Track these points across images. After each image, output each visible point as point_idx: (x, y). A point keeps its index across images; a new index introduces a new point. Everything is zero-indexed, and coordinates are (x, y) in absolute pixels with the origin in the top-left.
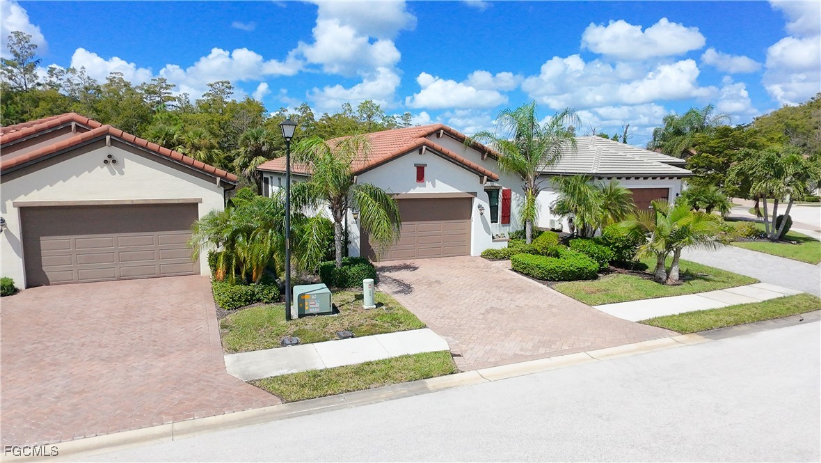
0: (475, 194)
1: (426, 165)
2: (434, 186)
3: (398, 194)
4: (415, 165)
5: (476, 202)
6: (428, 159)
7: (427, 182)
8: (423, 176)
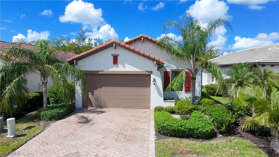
0: (151, 72)
1: (119, 55)
2: (124, 67)
3: (102, 71)
4: (112, 55)
5: (153, 77)
6: (119, 52)
7: (120, 65)
8: (117, 61)
